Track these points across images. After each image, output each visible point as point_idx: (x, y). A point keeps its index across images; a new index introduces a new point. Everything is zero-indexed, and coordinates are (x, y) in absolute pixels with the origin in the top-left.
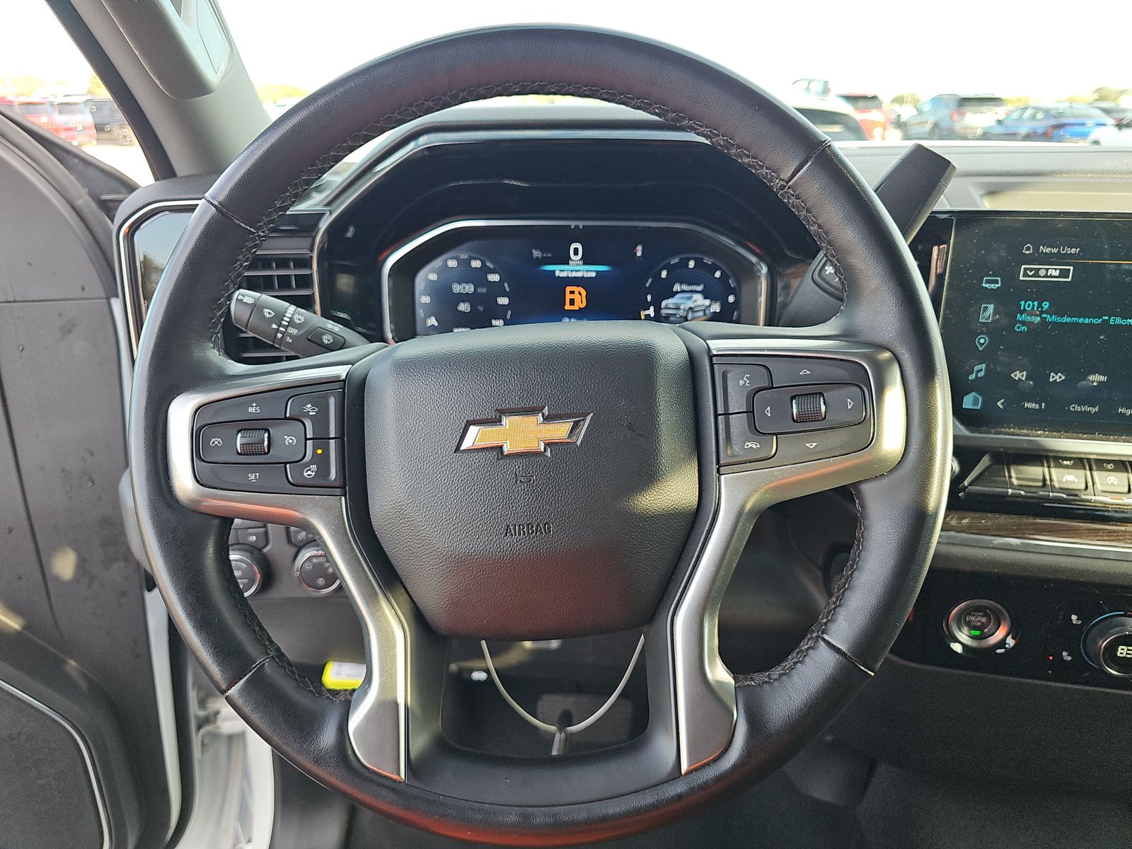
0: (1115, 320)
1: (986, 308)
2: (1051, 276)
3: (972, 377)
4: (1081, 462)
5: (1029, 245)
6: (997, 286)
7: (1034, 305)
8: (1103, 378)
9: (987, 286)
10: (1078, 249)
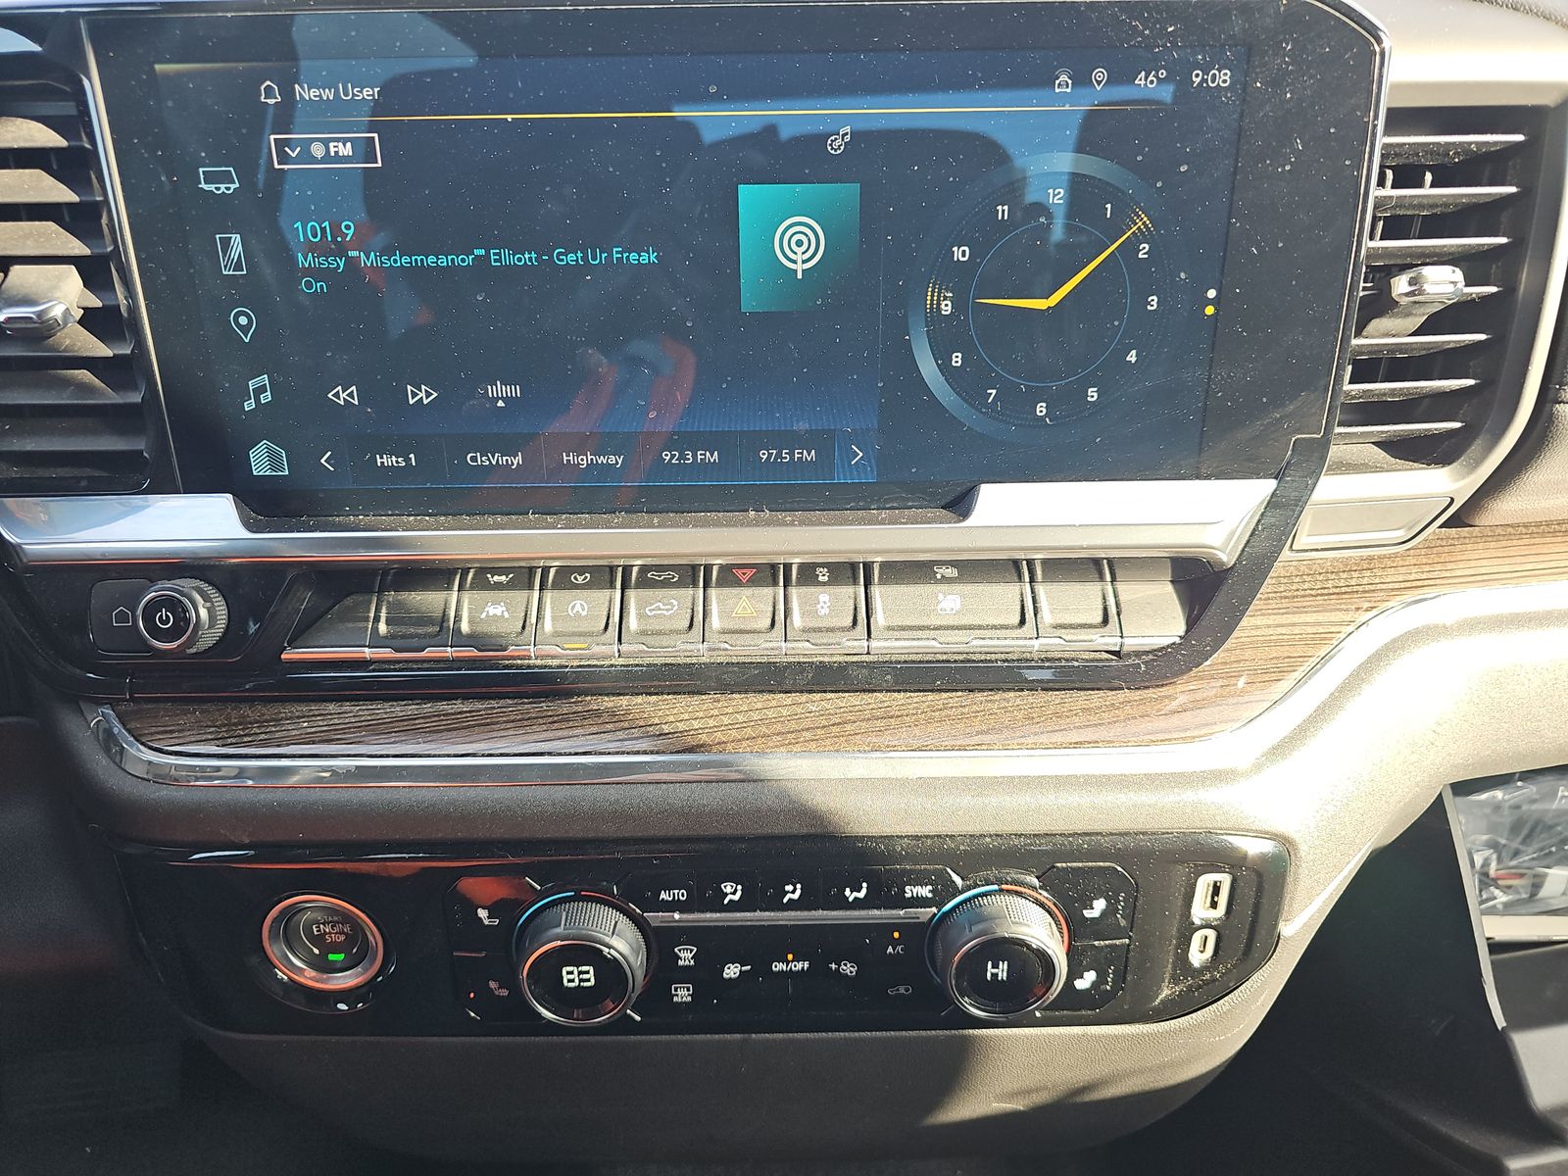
0: (499, 254)
1: (226, 243)
2: (338, 159)
3: (249, 405)
4: (523, 576)
5: (268, 83)
6: (233, 186)
7: (323, 230)
8: (515, 391)
9: (211, 187)
10: (376, 90)
